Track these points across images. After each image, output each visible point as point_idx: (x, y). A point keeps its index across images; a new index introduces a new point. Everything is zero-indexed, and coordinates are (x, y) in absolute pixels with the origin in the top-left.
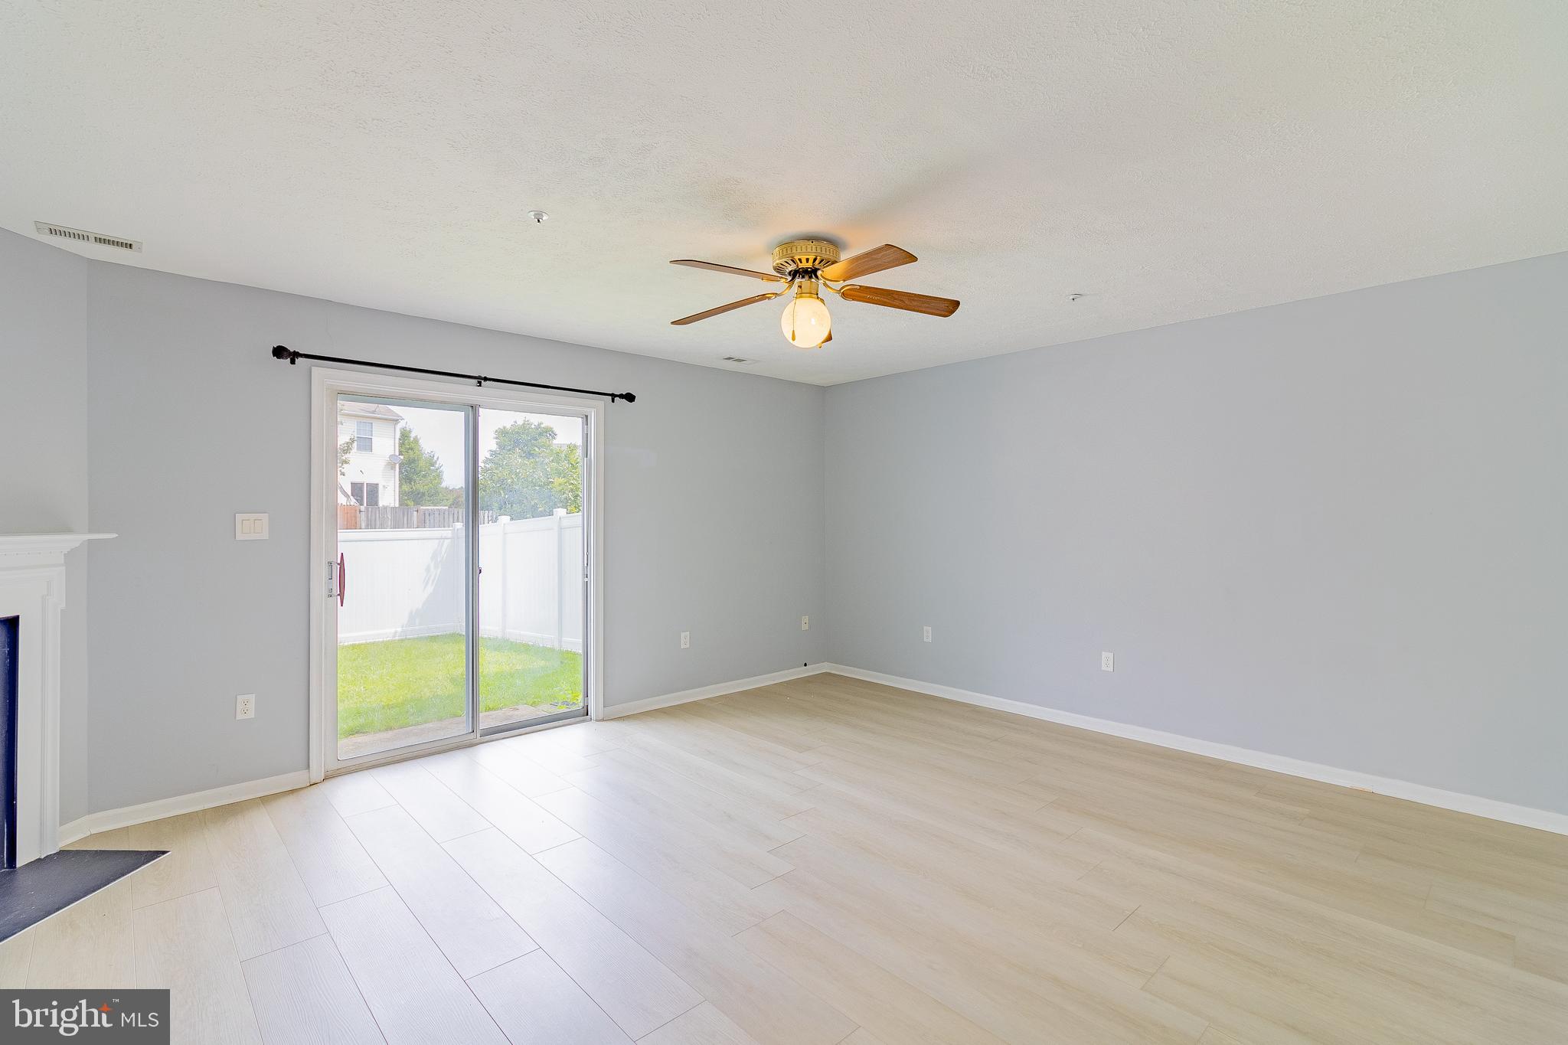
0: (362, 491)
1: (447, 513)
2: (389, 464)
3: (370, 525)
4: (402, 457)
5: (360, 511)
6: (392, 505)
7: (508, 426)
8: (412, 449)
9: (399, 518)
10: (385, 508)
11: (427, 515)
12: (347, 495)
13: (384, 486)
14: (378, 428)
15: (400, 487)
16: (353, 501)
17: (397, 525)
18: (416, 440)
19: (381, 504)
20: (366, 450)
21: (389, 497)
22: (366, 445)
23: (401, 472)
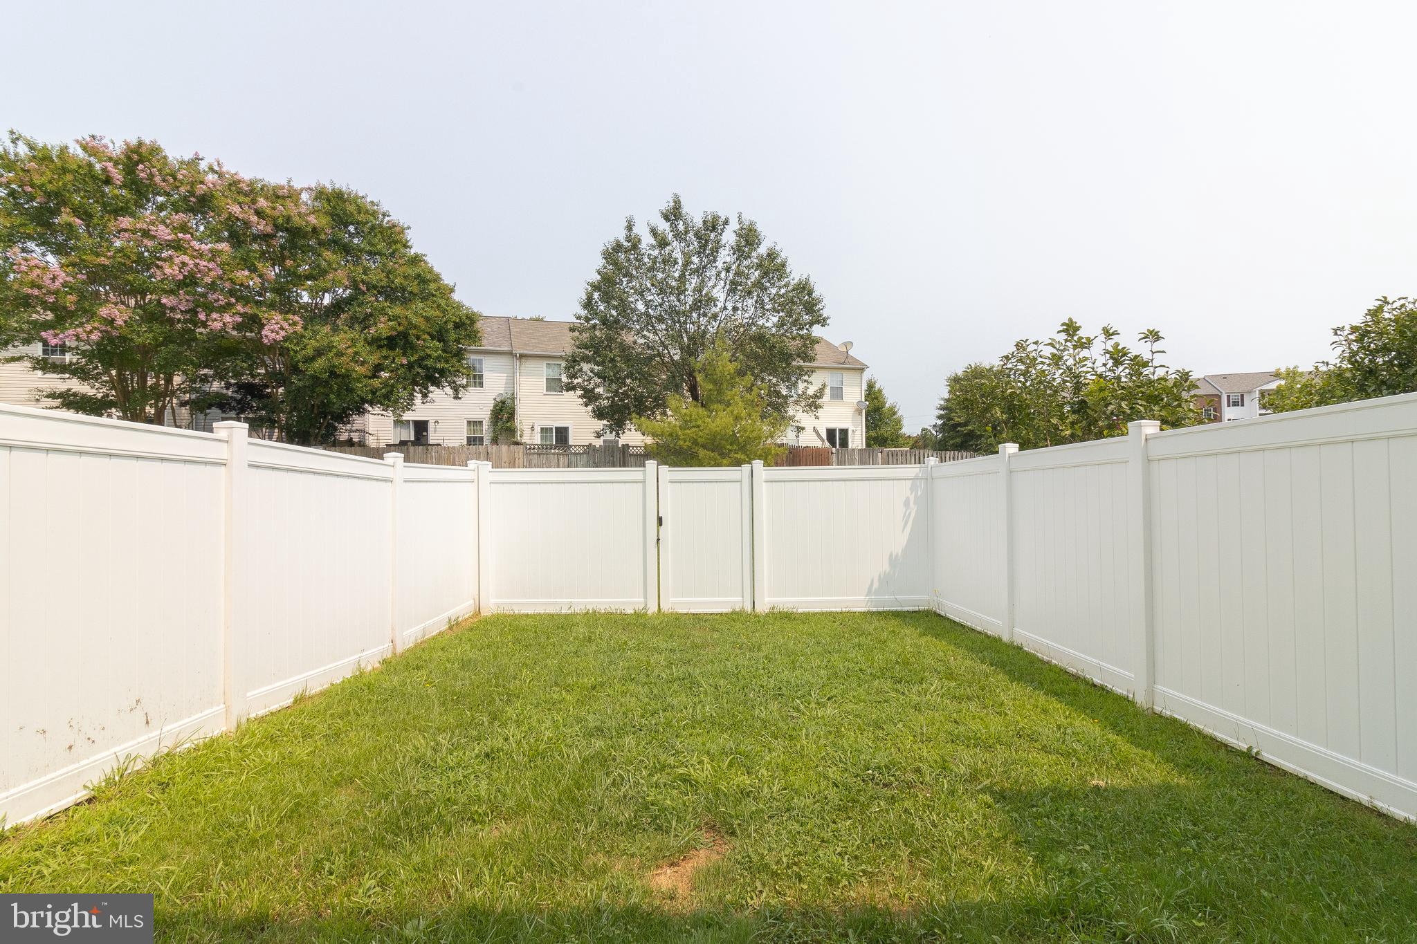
0: (835, 436)
1: (908, 455)
2: (857, 410)
3: (840, 463)
4: (867, 403)
5: (832, 453)
6: (860, 448)
7: (960, 374)
8: (876, 398)
9: (866, 457)
10: (853, 450)
11: (890, 456)
12: (822, 440)
13: (853, 431)
14: (848, 377)
15: (867, 432)
16: (827, 445)
17: (862, 462)
18: (880, 391)
19: (850, 446)
20: (837, 398)
21: (857, 440)
22: (838, 394)
23: (867, 420)
